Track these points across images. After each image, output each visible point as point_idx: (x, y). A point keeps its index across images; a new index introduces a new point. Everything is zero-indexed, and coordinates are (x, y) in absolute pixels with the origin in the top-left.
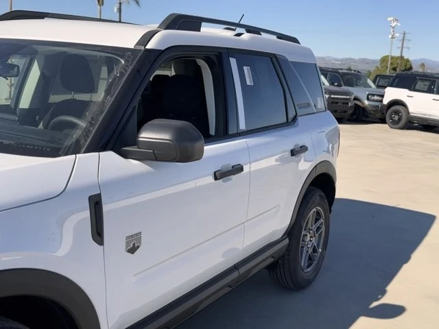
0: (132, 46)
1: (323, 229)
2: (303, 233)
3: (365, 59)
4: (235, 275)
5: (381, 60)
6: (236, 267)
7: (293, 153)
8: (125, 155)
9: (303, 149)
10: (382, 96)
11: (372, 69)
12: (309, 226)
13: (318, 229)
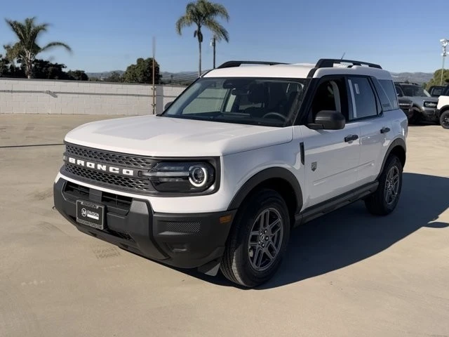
0: (306, 77)
1: (398, 180)
2: (387, 181)
3: (420, 73)
4: (352, 195)
5: (434, 74)
6: (352, 191)
7: (382, 131)
8: (310, 127)
9: (387, 130)
10: (437, 103)
11: (427, 81)
12: (390, 177)
13: (395, 180)
